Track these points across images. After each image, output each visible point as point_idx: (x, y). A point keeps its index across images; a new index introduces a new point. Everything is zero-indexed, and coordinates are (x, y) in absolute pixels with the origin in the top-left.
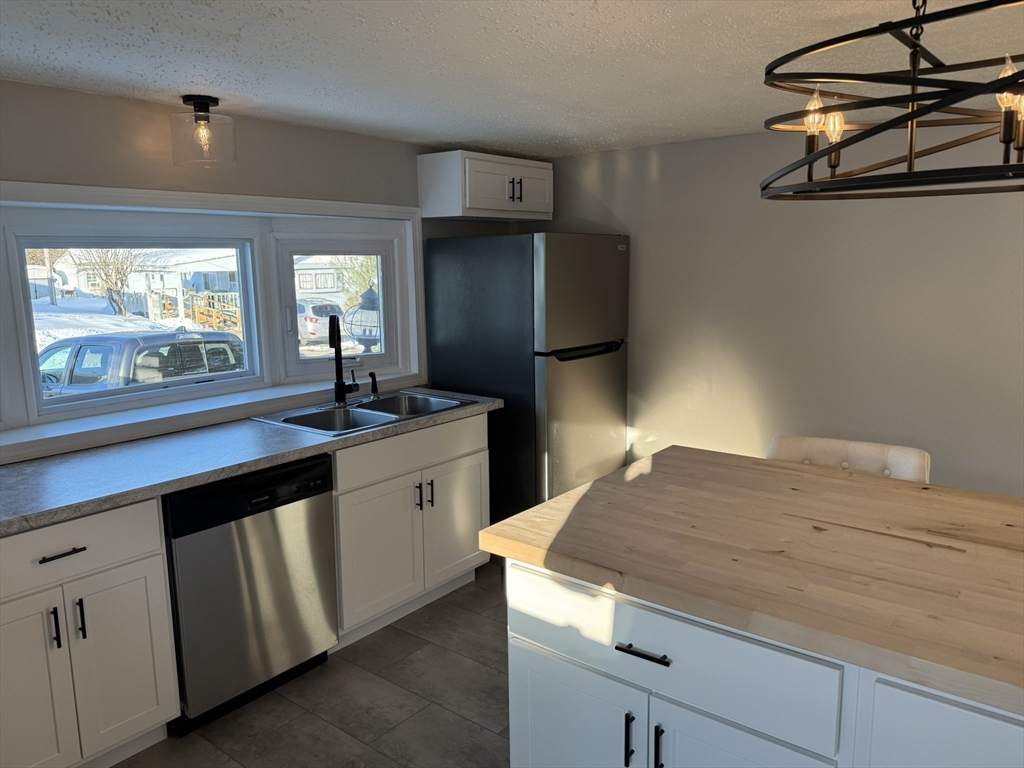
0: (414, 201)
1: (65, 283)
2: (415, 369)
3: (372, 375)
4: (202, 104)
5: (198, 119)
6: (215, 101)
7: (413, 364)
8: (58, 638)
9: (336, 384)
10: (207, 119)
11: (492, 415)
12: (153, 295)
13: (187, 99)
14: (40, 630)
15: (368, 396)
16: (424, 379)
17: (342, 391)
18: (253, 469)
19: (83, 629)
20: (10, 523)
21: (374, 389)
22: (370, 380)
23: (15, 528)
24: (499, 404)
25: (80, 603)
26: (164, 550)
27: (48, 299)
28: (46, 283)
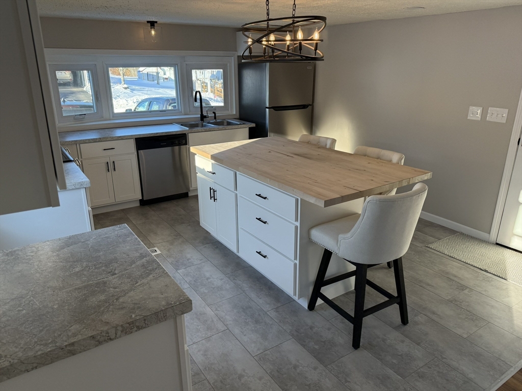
0: (235, 49)
1: (165, 74)
2: (234, 113)
3: (214, 113)
4: (152, 24)
5: (151, 28)
6: (156, 22)
7: (234, 111)
8: (108, 170)
9: (201, 115)
10: (154, 28)
11: (250, 129)
12: (198, 81)
13: (148, 22)
14: (104, 167)
15: (212, 120)
16: (238, 116)
17: (203, 117)
18: (161, 135)
19: (115, 169)
20: (97, 139)
21: (215, 118)
22: (214, 115)
23: (98, 140)
24: (253, 125)
25: (114, 162)
26: (136, 153)
27: (156, 81)
28: (155, 74)
